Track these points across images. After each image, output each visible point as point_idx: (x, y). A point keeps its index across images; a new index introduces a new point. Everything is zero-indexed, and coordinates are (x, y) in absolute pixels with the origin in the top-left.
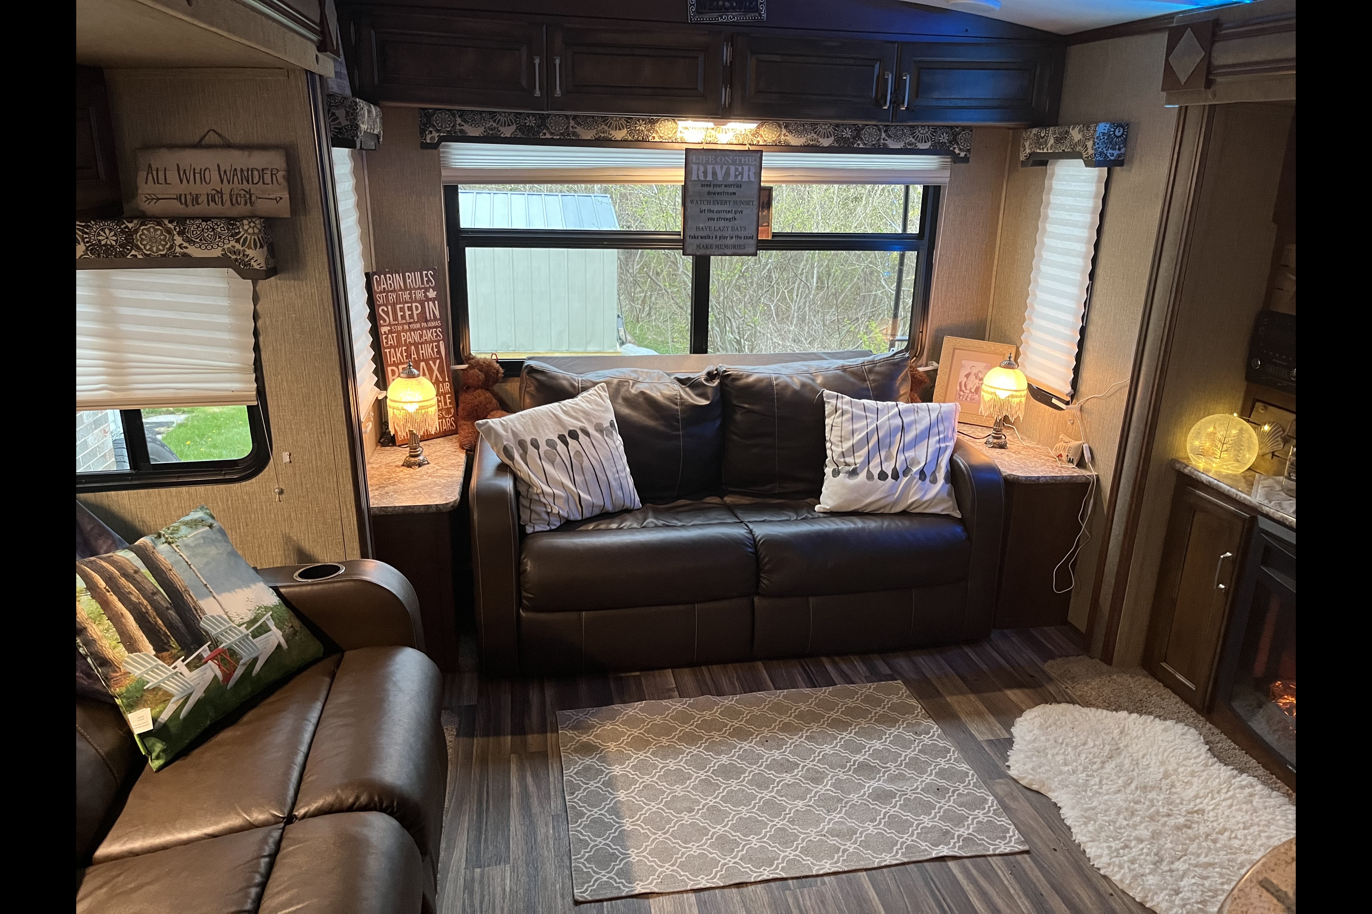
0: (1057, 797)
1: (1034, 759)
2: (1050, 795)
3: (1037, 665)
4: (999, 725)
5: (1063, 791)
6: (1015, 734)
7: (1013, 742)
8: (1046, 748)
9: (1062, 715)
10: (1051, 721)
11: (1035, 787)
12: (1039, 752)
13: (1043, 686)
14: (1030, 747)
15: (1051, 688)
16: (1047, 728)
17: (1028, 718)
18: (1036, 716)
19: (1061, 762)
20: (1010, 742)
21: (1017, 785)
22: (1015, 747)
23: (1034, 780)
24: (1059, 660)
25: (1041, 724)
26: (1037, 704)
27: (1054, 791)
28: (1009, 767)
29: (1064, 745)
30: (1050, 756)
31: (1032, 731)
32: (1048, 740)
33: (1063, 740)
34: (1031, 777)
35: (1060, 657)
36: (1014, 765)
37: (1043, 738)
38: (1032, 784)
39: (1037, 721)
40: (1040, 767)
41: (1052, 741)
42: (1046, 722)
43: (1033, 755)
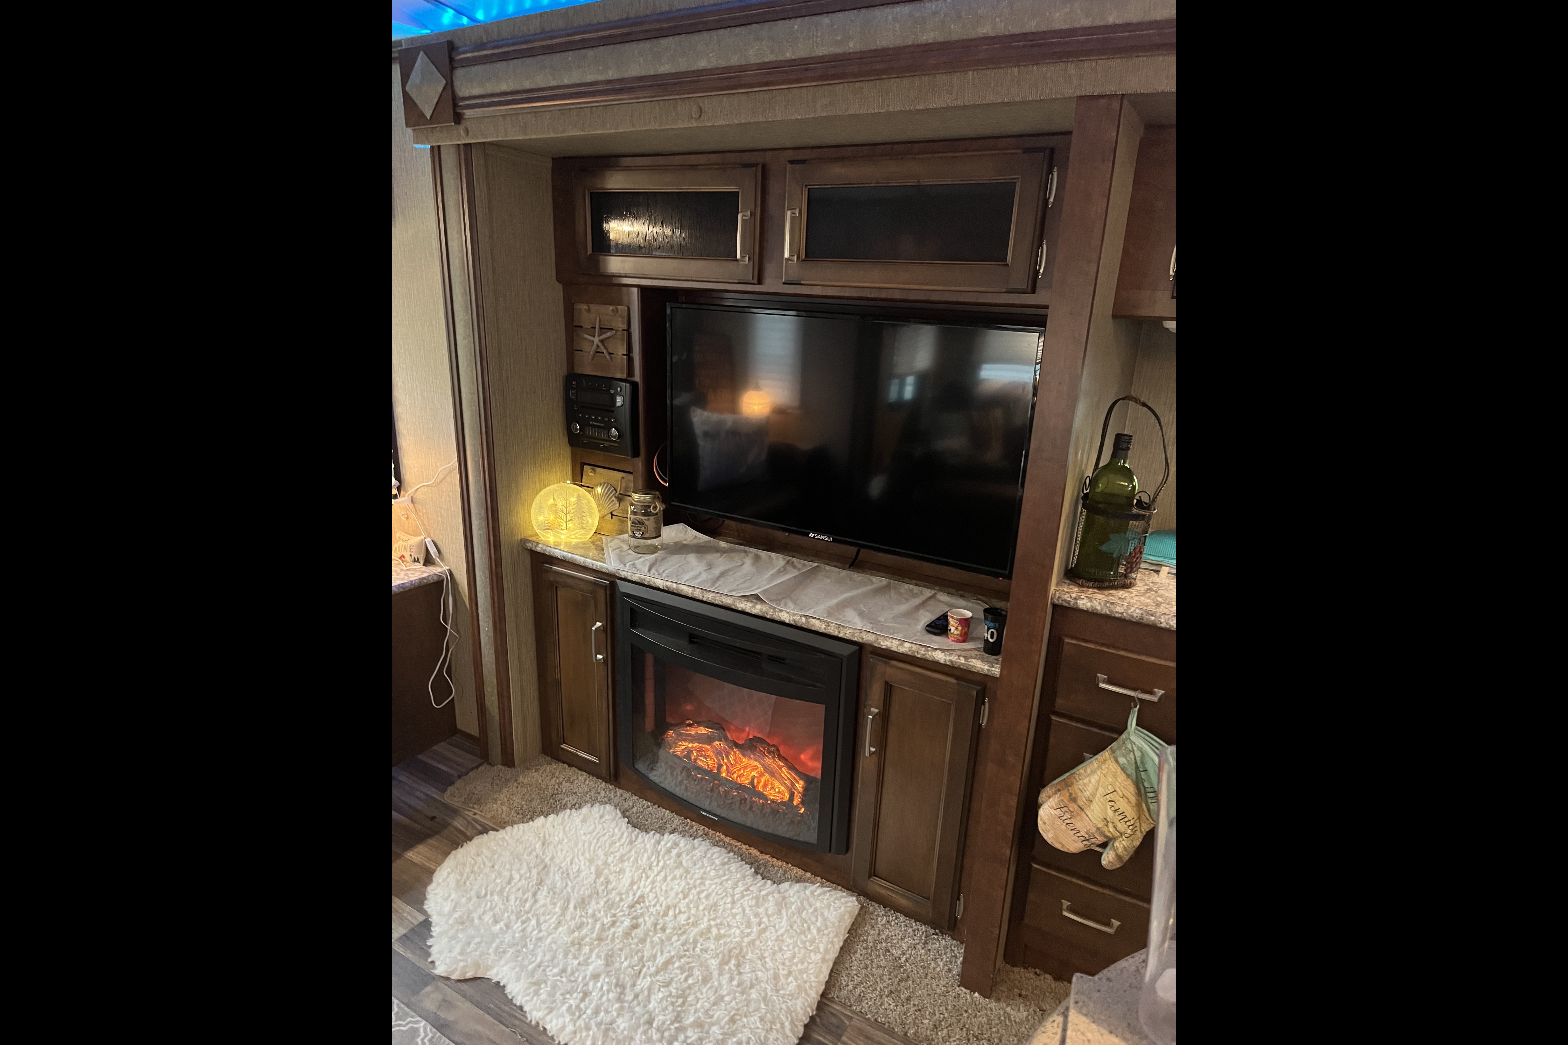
0: (497, 975)
1: (461, 936)
2: (488, 975)
3: (434, 799)
4: (408, 908)
5: (502, 962)
6: (429, 911)
7: (430, 923)
8: (470, 912)
9: (478, 855)
10: (467, 870)
11: (469, 975)
12: (462, 923)
13: (449, 824)
14: (451, 922)
15: (458, 823)
16: (465, 883)
17: (440, 881)
18: (449, 874)
19: (490, 921)
20: (427, 924)
21: (447, 982)
22: (435, 930)
23: (466, 966)
24: (459, 783)
25: (458, 881)
26: (446, 854)
27: (492, 967)
28: (432, 962)
29: (488, 897)
30: (476, 921)
31: (449, 896)
32: (470, 899)
33: (486, 890)
34: (462, 964)
35: (459, 777)
36: (439, 959)
37: (464, 900)
38: (467, 973)
39: (452, 878)
40: (469, 943)
41: (475, 899)
42: (461, 874)
43: (457, 931)
